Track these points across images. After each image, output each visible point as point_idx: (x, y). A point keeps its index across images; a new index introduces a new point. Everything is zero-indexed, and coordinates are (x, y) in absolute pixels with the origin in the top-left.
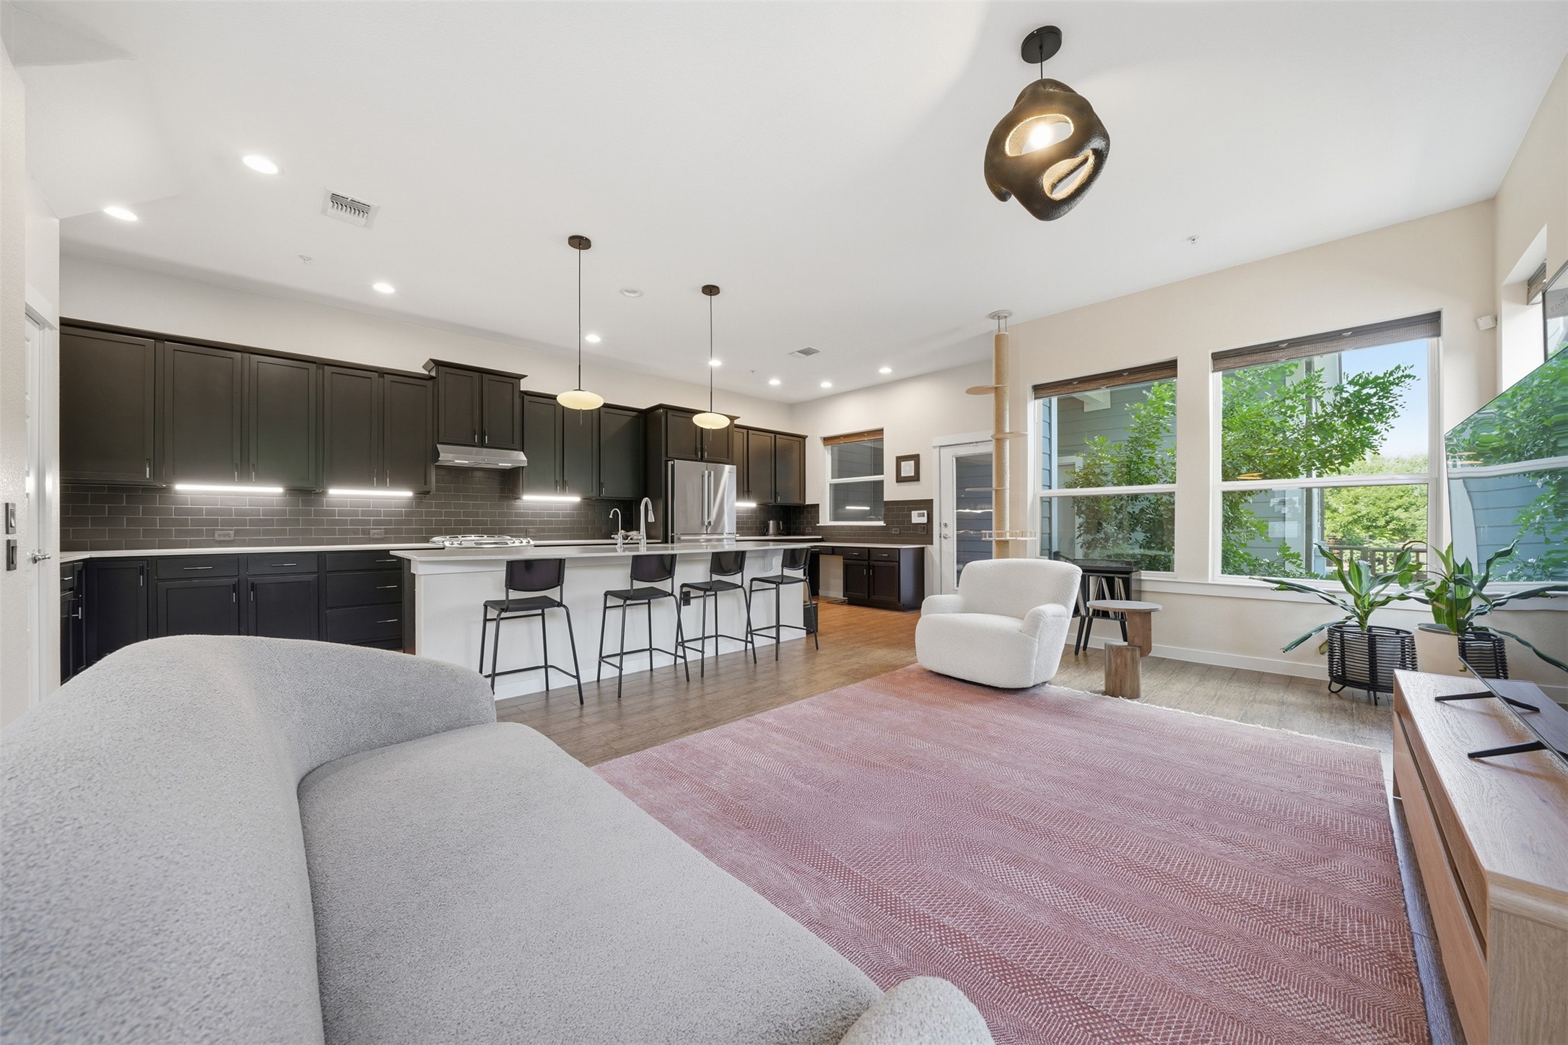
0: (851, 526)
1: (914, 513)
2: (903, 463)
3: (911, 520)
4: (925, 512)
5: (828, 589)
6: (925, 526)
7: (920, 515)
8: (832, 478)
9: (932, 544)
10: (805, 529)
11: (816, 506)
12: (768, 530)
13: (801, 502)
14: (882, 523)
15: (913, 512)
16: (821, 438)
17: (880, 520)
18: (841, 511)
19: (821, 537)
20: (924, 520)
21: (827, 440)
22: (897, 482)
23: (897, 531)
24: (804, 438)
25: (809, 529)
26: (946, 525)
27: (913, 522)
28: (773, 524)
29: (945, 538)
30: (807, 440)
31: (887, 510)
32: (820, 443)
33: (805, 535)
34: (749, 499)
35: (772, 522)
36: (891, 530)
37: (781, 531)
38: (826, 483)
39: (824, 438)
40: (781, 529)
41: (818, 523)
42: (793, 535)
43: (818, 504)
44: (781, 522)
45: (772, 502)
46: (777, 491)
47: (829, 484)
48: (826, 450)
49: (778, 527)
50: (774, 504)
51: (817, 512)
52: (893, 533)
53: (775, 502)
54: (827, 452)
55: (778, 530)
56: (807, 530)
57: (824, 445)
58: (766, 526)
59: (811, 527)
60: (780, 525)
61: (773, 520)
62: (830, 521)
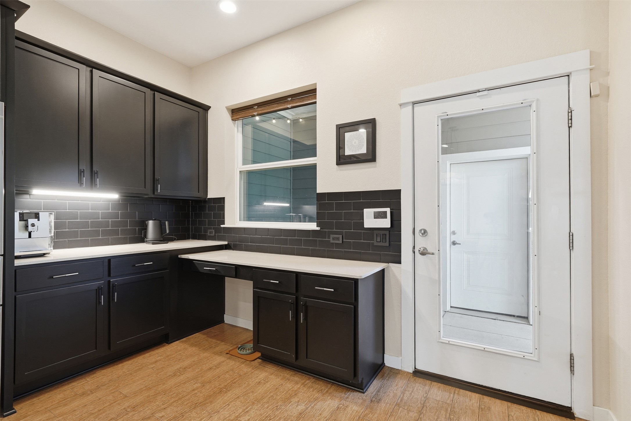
0: (268, 230)
1: (368, 213)
2: (348, 135)
3: (363, 223)
4: (388, 210)
5: (236, 315)
6: (387, 233)
7: (377, 216)
8: (244, 163)
9: (400, 262)
10: (205, 231)
11: (222, 200)
13: (200, 195)
14: (313, 226)
15: (365, 210)
16: (227, 108)
17: (310, 221)
18: (258, 208)
19: (226, 243)
20: (386, 223)
22: (338, 164)
23: (338, 239)
24: (206, 108)
25: (211, 232)
26: (424, 233)
27: (366, 226)
28: (155, 225)
29: (423, 254)
30: (210, 112)
31: (320, 207)
32: (227, 116)
33: (206, 240)
34: (92, 185)
35: (151, 223)
36: (329, 238)
37: (168, 234)
38: (236, 169)
39: (232, 110)
40: (167, 232)
41: (224, 224)
42: (190, 240)
43: (224, 198)
44: (167, 223)
45: (148, 191)
46: (156, 177)
47: (240, 171)
48: (235, 126)
49: (161, 229)
50: (153, 196)
51: (222, 208)
52: (332, 241)
53: (154, 193)
54: (236, 129)
55: (162, 234)
56: (209, 233)
57: (232, 120)
58: (144, 228)
59: (214, 231)
60: (166, 228)
61: (153, 220)
62: (240, 221)
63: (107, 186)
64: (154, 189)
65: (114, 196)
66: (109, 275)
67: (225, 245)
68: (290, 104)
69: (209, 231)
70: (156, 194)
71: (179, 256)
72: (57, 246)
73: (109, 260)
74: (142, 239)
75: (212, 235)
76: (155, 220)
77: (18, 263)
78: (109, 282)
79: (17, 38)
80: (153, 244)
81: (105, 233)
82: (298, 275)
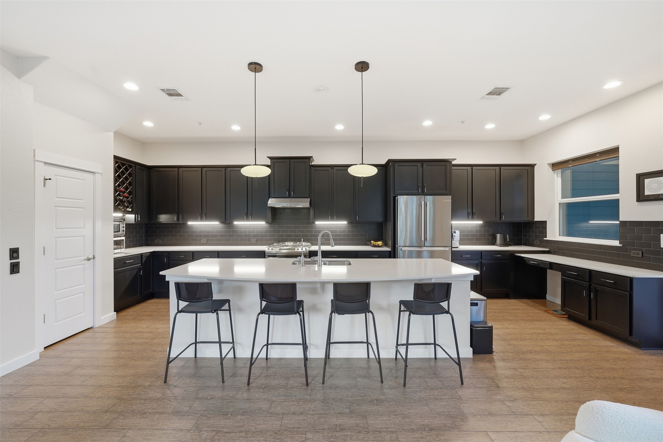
2: (647, 181)
3: (660, 244)
5: (555, 295)
8: (563, 197)
10: (533, 241)
11: (544, 223)
12: (495, 242)
13: (529, 219)
15: (661, 235)
16: (549, 164)
17: (616, 240)
19: (548, 249)
21: (555, 166)
22: (638, 201)
24: (532, 166)
25: (537, 242)
28: (500, 237)
30: (536, 167)
31: (622, 231)
32: (549, 169)
33: (534, 247)
34: (473, 218)
35: (498, 235)
36: (630, 252)
37: (508, 242)
38: (556, 202)
39: (552, 164)
40: (508, 240)
41: (546, 238)
42: (523, 246)
43: (546, 221)
44: (507, 235)
45: (497, 219)
46: (501, 211)
47: (559, 203)
48: (555, 174)
49: (504, 239)
50: (500, 222)
51: (545, 228)
52: (632, 255)
53: (500, 220)
54: (556, 176)
55: (505, 242)
56: (535, 242)
57: (552, 170)
58: (495, 238)
59: (539, 241)
60: (507, 238)
61: (500, 234)
62: (559, 236)
63: (478, 218)
64: (501, 218)
65: (481, 222)
66: (481, 259)
67: (547, 251)
68: (598, 158)
69: (535, 241)
70: (501, 220)
71: (515, 254)
72: (461, 244)
73: (481, 252)
74: (493, 243)
75: (537, 244)
76: (501, 234)
77: (453, 249)
78: (481, 261)
79: (453, 166)
80: (500, 246)
81: (476, 239)
82: (590, 272)
